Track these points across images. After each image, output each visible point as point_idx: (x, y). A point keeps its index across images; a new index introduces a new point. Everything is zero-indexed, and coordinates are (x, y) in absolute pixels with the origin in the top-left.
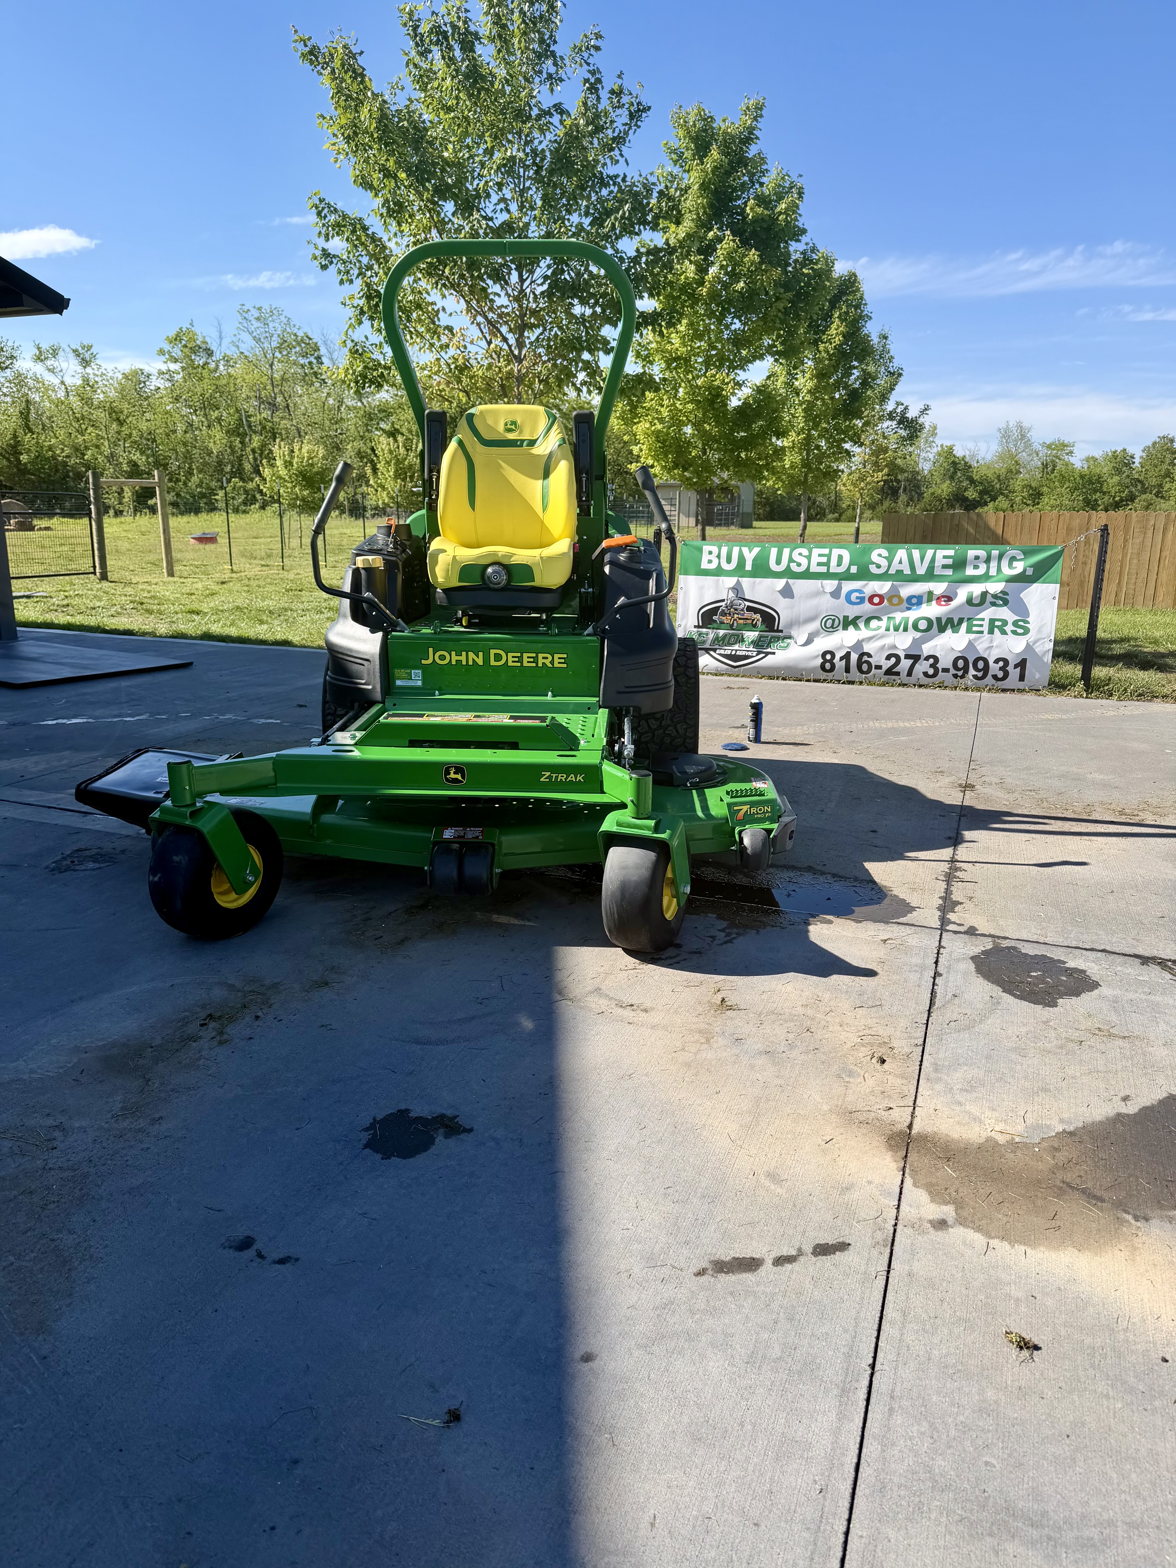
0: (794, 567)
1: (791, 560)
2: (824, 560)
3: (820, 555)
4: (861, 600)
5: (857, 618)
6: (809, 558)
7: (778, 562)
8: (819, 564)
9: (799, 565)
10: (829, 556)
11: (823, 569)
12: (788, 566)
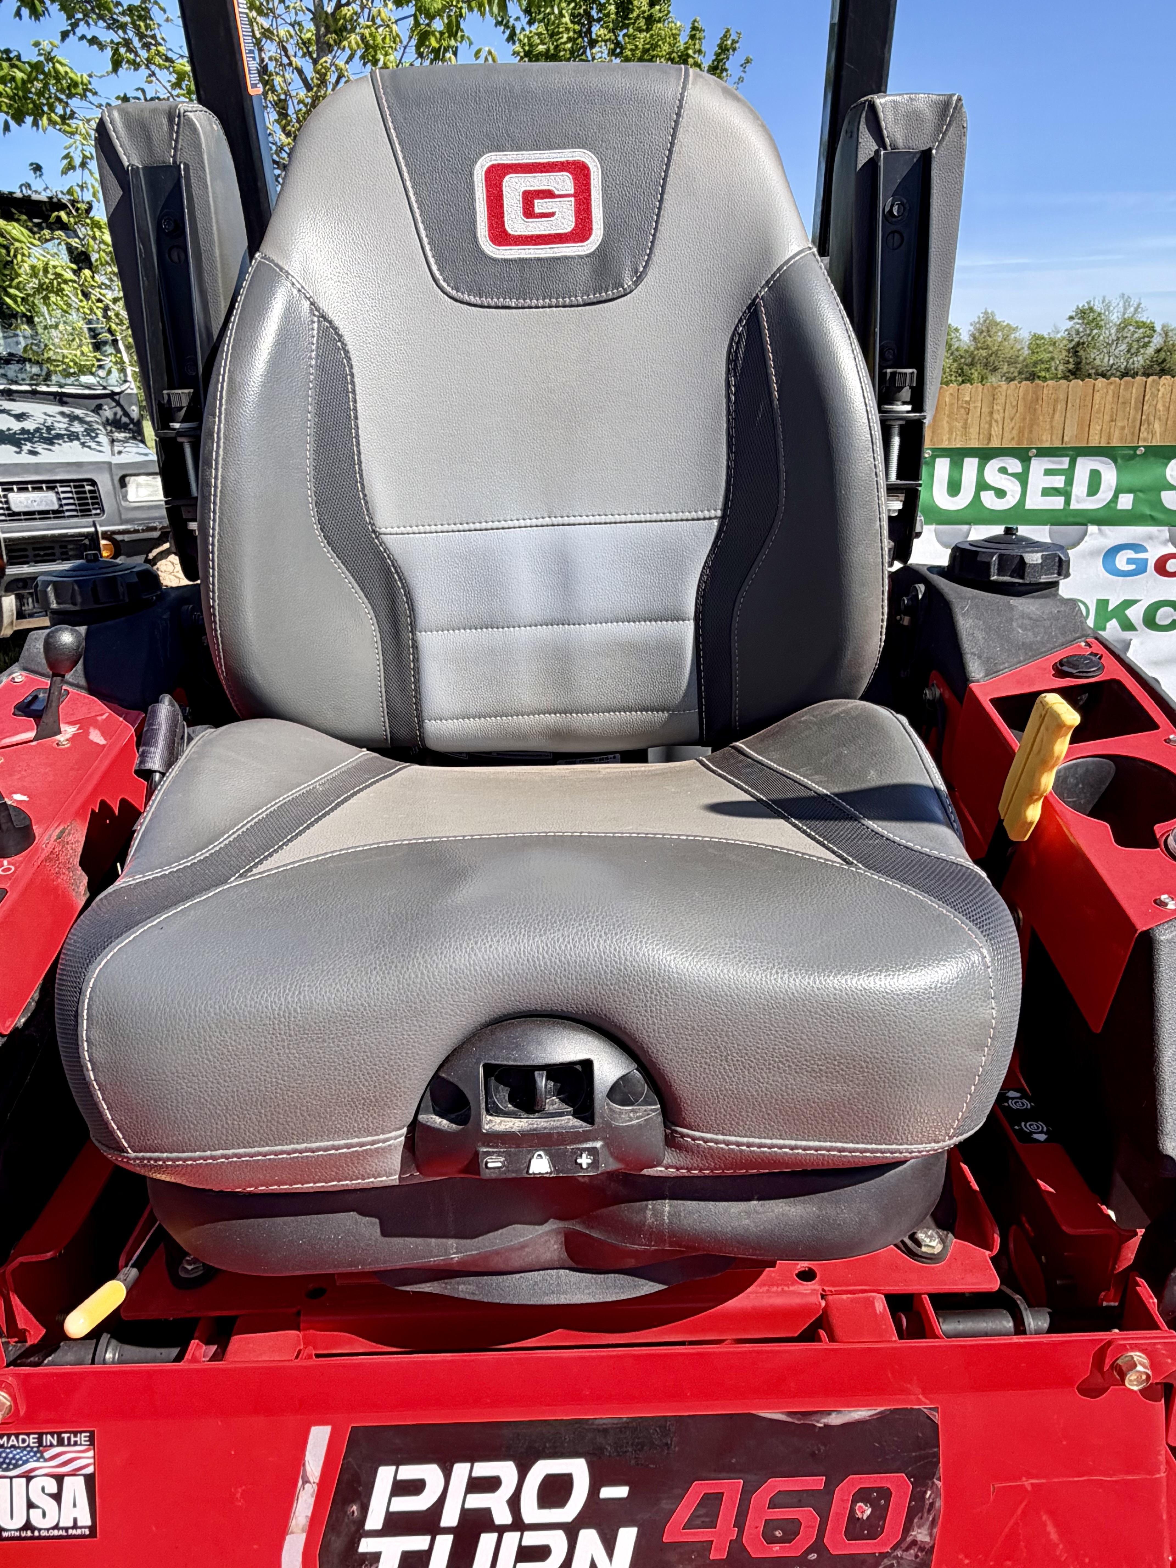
0: (989, 500)
1: (982, 485)
2: (1058, 482)
3: (1048, 472)
4: (1140, 568)
5: (1129, 603)
6: (1023, 479)
7: (954, 488)
8: (1047, 492)
9: (1001, 493)
10: (1069, 474)
11: (1058, 503)
12: (977, 496)
